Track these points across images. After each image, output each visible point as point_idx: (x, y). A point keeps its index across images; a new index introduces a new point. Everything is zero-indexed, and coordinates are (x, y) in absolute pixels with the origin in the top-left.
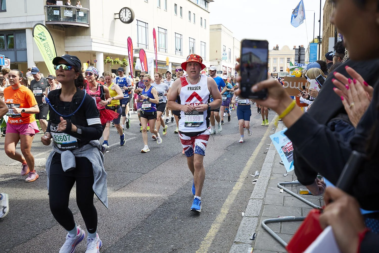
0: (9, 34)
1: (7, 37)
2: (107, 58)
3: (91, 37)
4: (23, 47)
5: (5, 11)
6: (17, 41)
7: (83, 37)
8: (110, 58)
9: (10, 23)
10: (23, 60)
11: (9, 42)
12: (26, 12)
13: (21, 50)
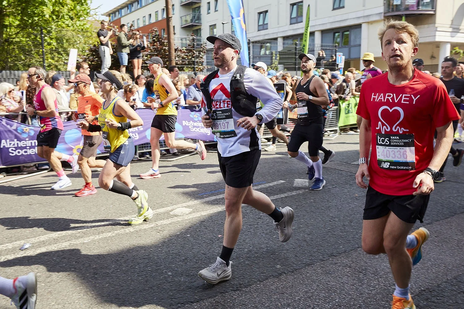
0: (344, 30)
1: (343, 33)
2: (455, 48)
3: (436, 25)
4: (358, 43)
5: (343, 7)
6: (352, 38)
7: (426, 26)
8: (459, 49)
9: (347, 19)
10: (356, 56)
11: (344, 39)
12: (364, 6)
13: (355, 46)
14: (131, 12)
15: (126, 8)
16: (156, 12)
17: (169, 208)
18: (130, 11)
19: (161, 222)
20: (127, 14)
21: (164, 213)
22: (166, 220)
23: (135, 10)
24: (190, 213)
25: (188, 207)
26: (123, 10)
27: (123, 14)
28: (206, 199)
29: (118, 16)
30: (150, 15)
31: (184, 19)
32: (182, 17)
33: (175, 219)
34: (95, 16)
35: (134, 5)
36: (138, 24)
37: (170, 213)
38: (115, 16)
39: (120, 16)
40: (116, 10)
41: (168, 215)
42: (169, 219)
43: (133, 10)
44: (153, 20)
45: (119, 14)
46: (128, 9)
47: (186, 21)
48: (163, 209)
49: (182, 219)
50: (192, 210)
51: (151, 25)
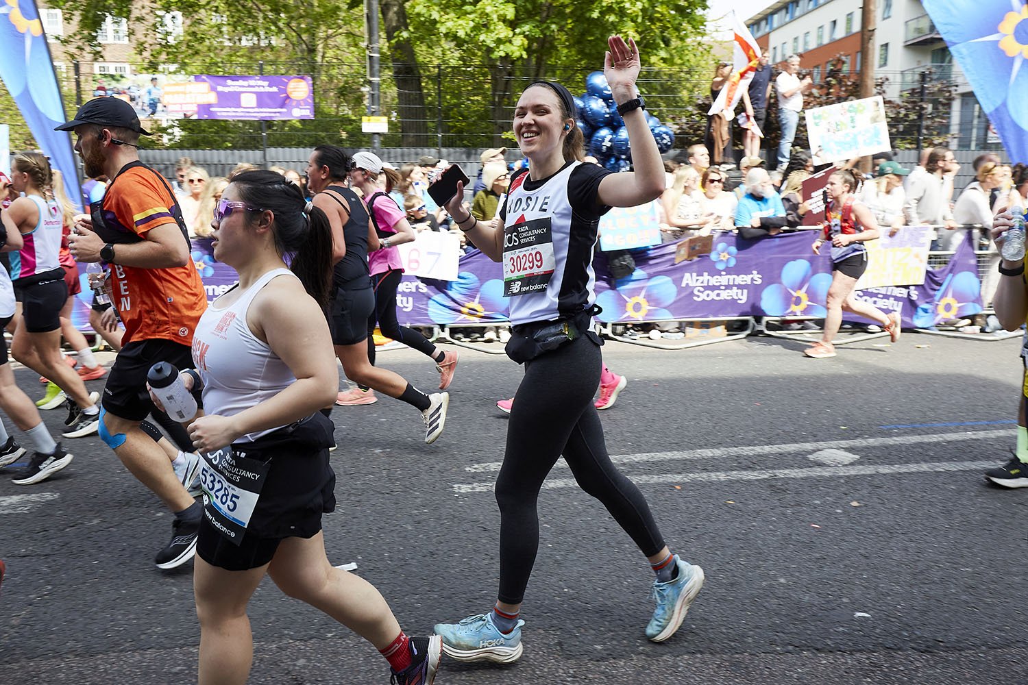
14: (793, 19)
15: (784, 12)
16: (848, 15)
17: (808, 446)
18: (792, 17)
19: (786, 471)
20: (783, 23)
21: (797, 454)
22: (796, 470)
23: (802, 13)
24: (852, 464)
25: (850, 450)
26: (776, 17)
27: (775, 25)
28: (895, 438)
29: (765, 28)
30: (835, 22)
31: (913, 25)
32: (910, 23)
33: (817, 472)
34: (715, 34)
35: (801, 3)
36: (806, 43)
37: (809, 456)
38: (758, 30)
39: (767, 30)
40: (761, 16)
41: (801, 460)
42: (804, 470)
43: (797, 13)
44: (840, 33)
45: (767, 24)
46: (787, 13)
47: (919, 30)
48: (797, 445)
49: (831, 474)
50: (857, 457)
51: (835, 43)
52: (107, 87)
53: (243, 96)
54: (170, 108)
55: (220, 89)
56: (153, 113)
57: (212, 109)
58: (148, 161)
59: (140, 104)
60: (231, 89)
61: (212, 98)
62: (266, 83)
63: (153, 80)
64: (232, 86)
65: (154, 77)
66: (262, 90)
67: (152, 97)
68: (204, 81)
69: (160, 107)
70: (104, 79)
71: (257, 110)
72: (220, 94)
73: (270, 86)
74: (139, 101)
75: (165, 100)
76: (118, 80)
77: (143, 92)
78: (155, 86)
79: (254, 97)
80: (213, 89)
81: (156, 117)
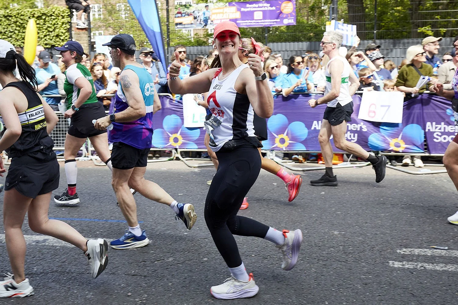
52: (182, 12)
53: (255, 13)
54: (215, 22)
55: (243, 9)
56: (206, 25)
57: (238, 22)
58: (202, 53)
59: (199, 20)
60: (248, 9)
61: (238, 15)
62: (269, 5)
63: (206, 6)
64: (249, 8)
65: (207, 5)
66: (266, 9)
67: (205, 16)
68: (234, 5)
69: (209, 22)
70: (181, 8)
71: (263, 21)
72: (243, 13)
73: (271, 6)
74: (199, 19)
75: (212, 18)
76: (188, 8)
77: (201, 13)
78: (207, 10)
79: (261, 13)
80: (239, 10)
81: (207, 27)
